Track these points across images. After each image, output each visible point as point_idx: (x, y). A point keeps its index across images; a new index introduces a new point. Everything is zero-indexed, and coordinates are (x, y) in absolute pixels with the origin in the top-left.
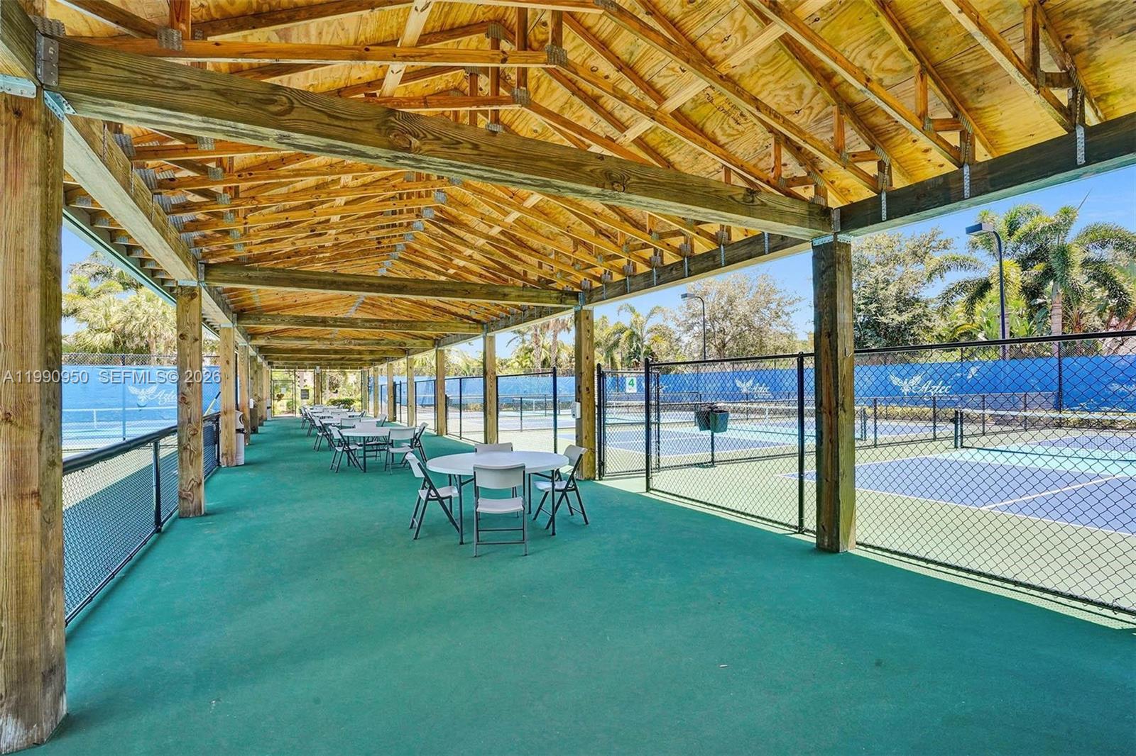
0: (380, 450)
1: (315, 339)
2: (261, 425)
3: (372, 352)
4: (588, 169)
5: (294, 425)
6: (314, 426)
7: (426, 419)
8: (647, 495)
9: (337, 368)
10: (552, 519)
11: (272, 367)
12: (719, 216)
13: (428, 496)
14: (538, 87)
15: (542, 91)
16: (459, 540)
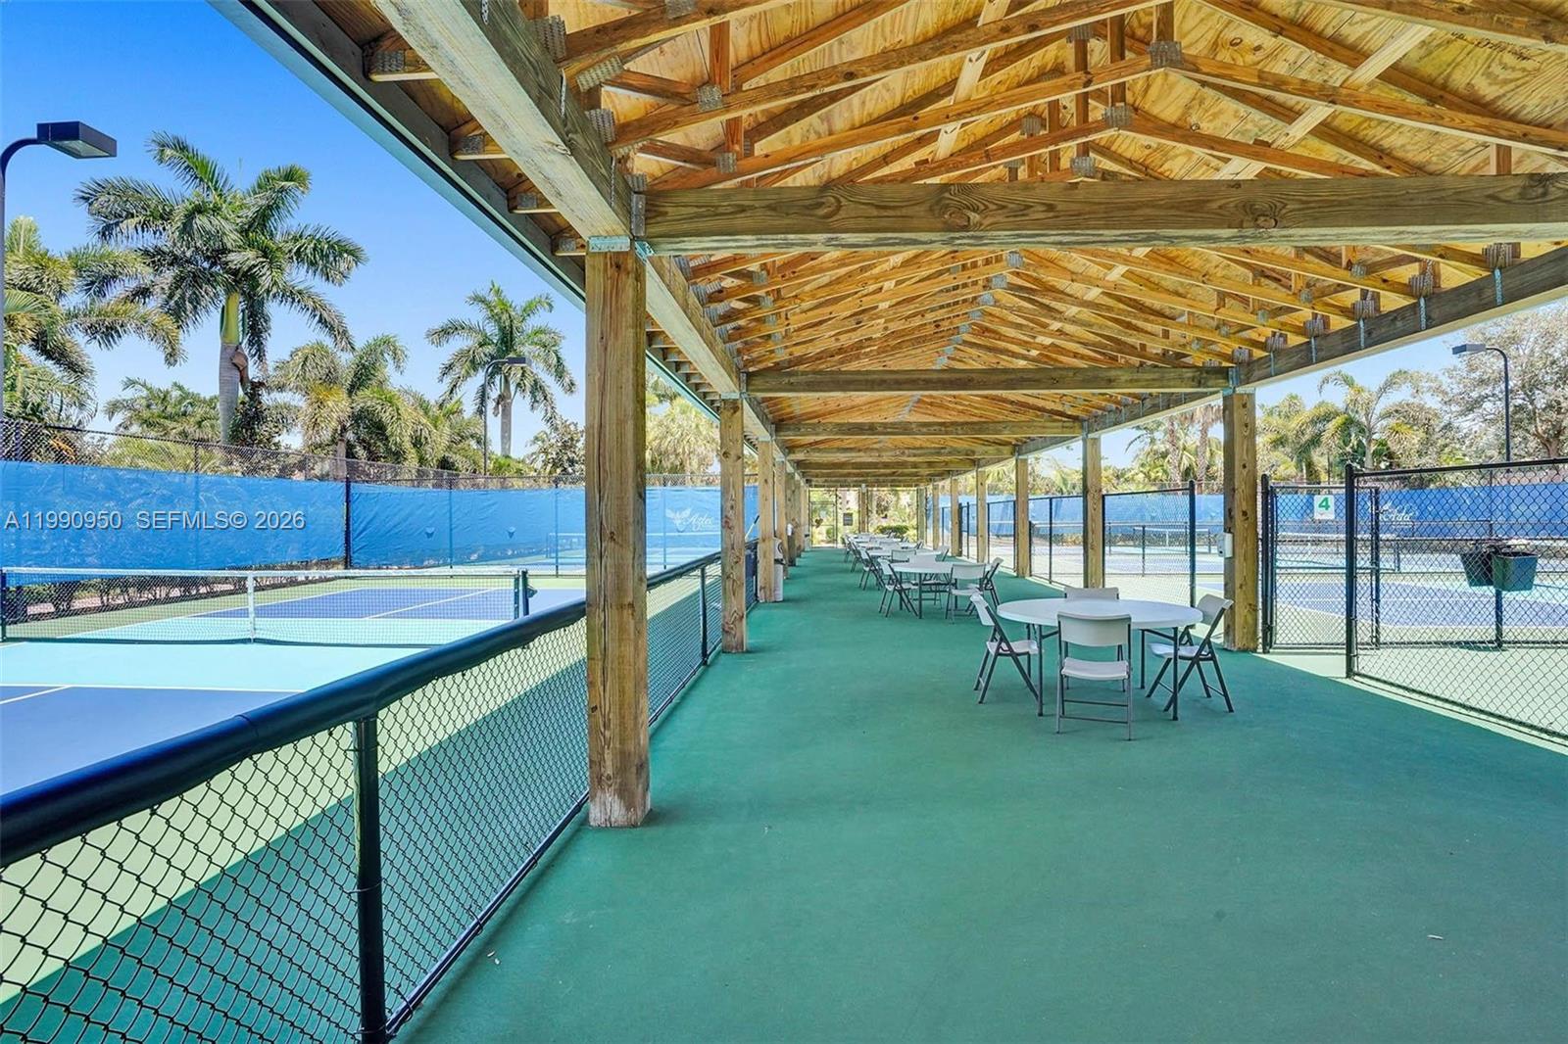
0: (940, 591)
1: (860, 451)
2: (799, 556)
3: (930, 464)
4: (1215, 205)
5: (837, 558)
6: (859, 559)
7: (1003, 554)
8: (1348, 682)
9: (886, 486)
10: (1174, 700)
11: (811, 486)
12: (1465, 232)
13: (998, 649)
14: (1149, 86)
15: (1154, 92)
16: (1037, 712)
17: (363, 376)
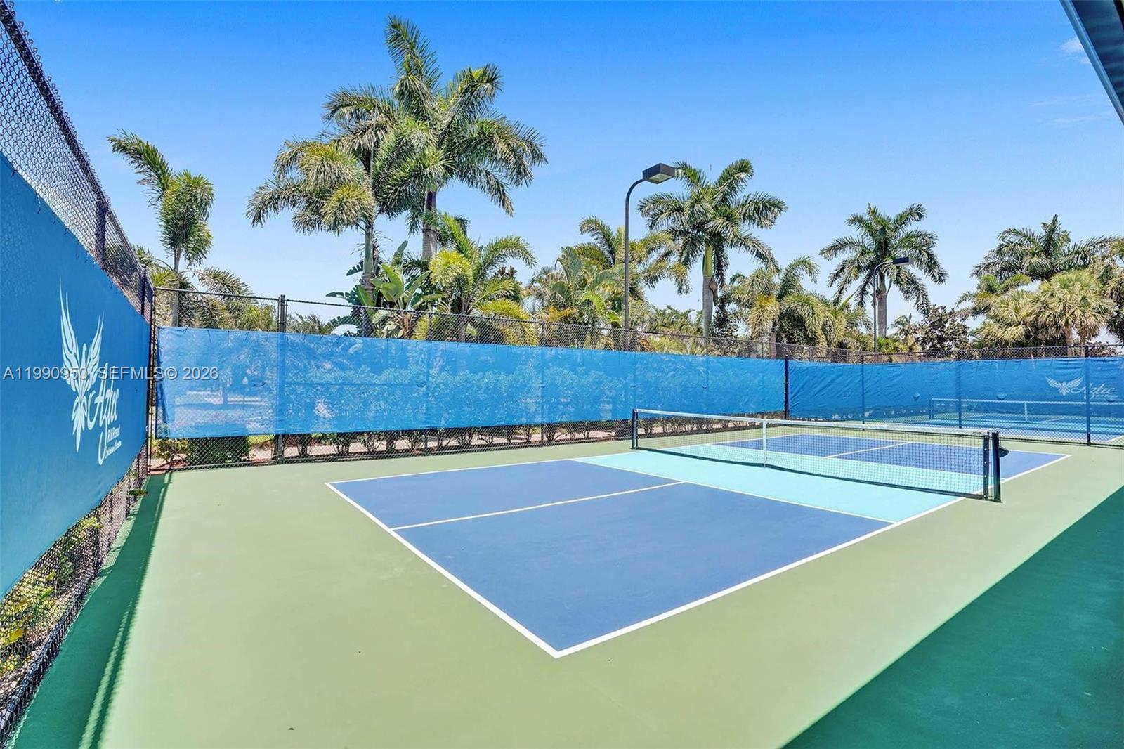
17: (788, 285)
